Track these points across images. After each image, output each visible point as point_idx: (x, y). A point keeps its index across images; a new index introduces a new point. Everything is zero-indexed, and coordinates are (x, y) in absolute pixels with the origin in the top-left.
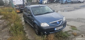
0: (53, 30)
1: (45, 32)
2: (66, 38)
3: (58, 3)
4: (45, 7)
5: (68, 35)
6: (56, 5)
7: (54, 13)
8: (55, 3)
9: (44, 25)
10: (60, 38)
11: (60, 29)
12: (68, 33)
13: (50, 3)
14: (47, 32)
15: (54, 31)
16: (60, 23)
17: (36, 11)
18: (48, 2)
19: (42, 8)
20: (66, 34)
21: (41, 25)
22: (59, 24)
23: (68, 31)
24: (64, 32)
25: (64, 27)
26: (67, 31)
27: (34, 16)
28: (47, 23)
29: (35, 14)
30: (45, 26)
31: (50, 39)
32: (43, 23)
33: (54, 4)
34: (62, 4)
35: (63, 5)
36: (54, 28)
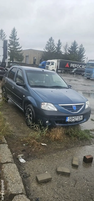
0: (63, 119)
1: (47, 122)
2: (86, 141)
3: (80, 76)
4: (53, 75)
5: (90, 136)
6: (75, 79)
7: (70, 89)
8: (73, 74)
9: (48, 107)
10: (73, 138)
11: (76, 122)
12: (91, 133)
13: (61, 73)
14: (50, 121)
15: (65, 122)
16: (79, 109)
17: (32, 80)
18: (57, 70)
19: (47, 75)
20: (86, 135)
21: (42, 106)
22: (76, 111)
23: (91, 130)
24: (83, 129)
25: (85, 120)
26: (89, 129)
27: (29, 87)
28: (53, 104)
29: (31, 85)
30: (49, 109)
31: (54, 136)
32: (46, 103)
33: (71, 76)
34: (88, 79)
35: (90, 81)
36: (65, 117)
